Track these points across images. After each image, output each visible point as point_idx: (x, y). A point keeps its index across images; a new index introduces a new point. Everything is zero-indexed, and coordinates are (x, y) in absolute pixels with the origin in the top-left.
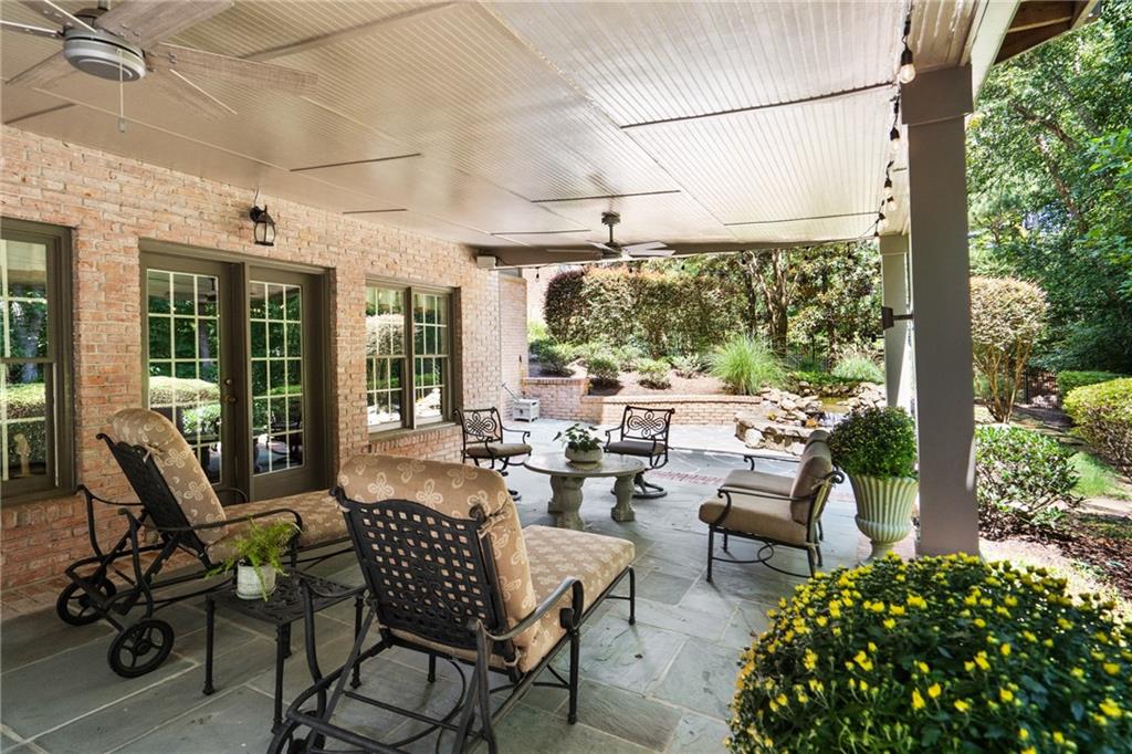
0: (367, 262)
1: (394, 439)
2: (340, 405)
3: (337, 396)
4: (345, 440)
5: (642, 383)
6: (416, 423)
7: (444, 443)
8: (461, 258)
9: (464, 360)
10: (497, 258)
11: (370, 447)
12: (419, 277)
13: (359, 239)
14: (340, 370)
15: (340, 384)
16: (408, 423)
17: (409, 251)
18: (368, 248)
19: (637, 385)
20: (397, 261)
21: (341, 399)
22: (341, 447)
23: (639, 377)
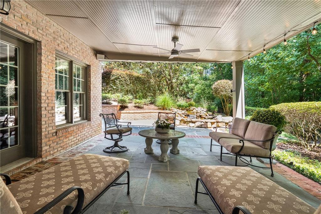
0: (56, 44)
1: (67, 128)
2: (43, 112)
3: (41, 108)
4: (45, 130)
5: (135, 107)
6: (74, 120)
7: (84, 129)
8: (91, 53)
9: (91, 95)
10: (105, 56)
11: (56, 132)
12: (77, 57)
13: (52, 31)
14: (43, 94)
15: (43, 101)
16: (70, 121)
17: (73, 44)
18: (56, 37)
19: (134, 107)
20: (69, 47)
21: (43, 109)
22: (43, 134)
23: (134, 105)
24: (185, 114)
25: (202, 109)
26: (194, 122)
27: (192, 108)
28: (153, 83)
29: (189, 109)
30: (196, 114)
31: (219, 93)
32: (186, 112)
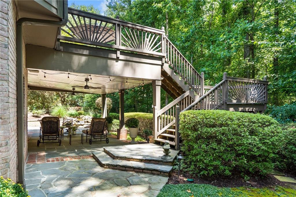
19: (32, 117)
23: (33, 115)
24: (76, 121)
25: (89, 117)
26: (83, 125)
27: (81, 116)
28: (48, 97)
29: (79, 117)
30: (84, 120)
31: (99, 106)
32: (77, 119)
